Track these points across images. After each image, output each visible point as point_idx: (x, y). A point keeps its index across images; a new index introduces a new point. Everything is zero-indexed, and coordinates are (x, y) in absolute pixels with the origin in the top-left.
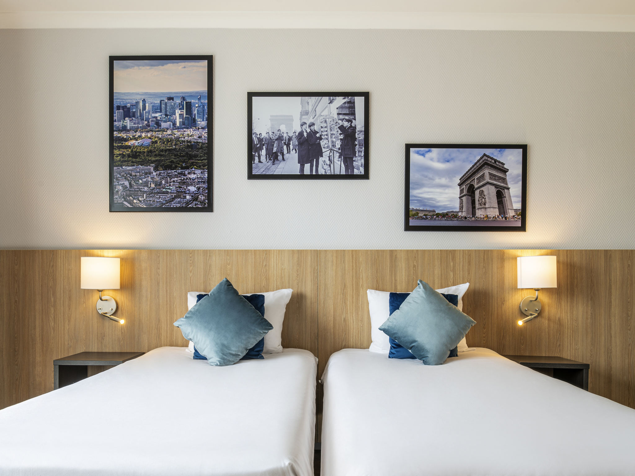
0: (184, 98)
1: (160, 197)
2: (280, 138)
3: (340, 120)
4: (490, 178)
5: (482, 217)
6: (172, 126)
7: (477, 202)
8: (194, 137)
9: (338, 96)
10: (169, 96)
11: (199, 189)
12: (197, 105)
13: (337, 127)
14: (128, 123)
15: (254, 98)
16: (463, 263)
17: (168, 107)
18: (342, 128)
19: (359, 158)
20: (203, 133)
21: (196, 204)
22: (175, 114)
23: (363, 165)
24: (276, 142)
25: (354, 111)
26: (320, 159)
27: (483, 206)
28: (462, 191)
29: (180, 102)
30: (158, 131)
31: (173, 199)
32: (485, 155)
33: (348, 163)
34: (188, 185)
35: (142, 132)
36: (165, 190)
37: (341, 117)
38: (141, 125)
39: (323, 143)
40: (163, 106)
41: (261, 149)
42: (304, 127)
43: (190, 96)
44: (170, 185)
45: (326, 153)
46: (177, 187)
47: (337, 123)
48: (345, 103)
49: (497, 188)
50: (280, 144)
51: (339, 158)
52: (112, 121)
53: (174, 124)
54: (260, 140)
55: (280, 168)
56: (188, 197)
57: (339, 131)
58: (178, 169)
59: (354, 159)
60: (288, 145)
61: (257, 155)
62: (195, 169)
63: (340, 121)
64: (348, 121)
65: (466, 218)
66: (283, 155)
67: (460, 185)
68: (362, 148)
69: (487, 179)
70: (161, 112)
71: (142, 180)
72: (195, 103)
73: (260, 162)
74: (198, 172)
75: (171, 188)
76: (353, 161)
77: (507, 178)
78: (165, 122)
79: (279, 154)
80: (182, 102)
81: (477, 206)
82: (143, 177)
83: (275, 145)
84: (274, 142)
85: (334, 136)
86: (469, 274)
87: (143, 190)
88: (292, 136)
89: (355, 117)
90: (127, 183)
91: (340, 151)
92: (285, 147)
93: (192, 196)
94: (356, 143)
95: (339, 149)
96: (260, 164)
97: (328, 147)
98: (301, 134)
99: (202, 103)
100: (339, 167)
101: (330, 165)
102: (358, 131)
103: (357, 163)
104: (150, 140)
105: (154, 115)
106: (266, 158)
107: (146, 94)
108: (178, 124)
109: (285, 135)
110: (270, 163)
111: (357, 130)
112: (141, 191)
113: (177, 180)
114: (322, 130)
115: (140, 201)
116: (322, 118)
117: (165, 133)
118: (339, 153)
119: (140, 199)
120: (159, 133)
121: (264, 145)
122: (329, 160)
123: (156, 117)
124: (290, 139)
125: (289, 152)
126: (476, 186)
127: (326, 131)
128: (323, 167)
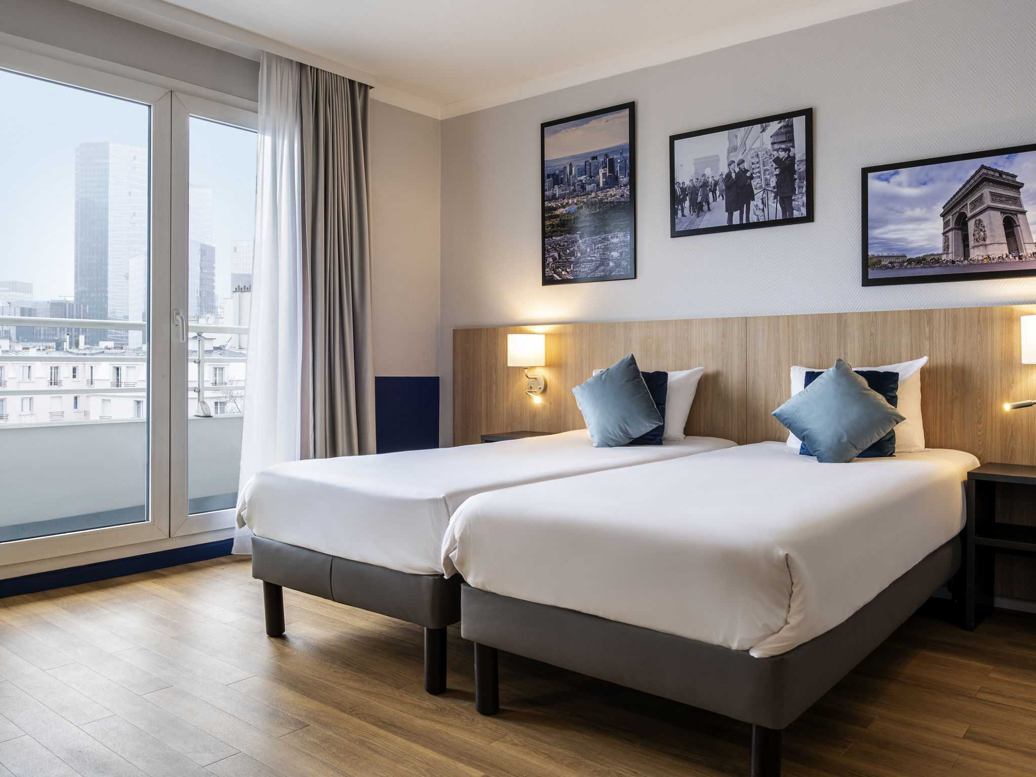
0: (606, 156)
1: (585, 267)
2: (705, 184)
3: (775, 150)
4: (993, 200)
5: (980, 258)
6: (596, 188)
7: (971, 238)
8: (617, 197)
9: (772, 121)
10: (592, 155)
11: (621, 254)
12: (619, 161)
13: (771, 160)
14: (557, 191)
15: (677, 143)
16: (945, 328)
17: (592, 168)
18: (777, 161)
19: (800, 196)
20: (626, 191)
21: (619, 272)
22: (598, 175)
23: (805, 204)
24: (701, 189)
25: (793, 136)
26: (752, 203)
27: (981, 242)
28: (946, 224)
29: (603, 160)
30: (584, 195)
31: (598, 267)
32: (983, 167)
33: (786, 204)
34: (611, 251)
35: (569, 199)
36: (589, 258)
37: (776, 146)
38: (568, 191)
39: (754, 183)
40: (588, 167)
41: (684, 200)
42: (732, 166)
43: (613, 151)
44: (594, 252)
45: (758, 195)
46: (601, 254)
47: (771, 155)
48: (781, 128)
49: (1005, 213)
50: (705, 192)
51: (775, 199)
52: (543, 191)
53: (598, 185)
54: (683, 190)
55: (707, 221)
56: (611, 264)
57: (774, 164)
58: (602, 234)
59: (793, 198)
60: (714, 192)
61: (680, 208)
62: (618, 232)
63: (775, 153)
64: (785, 150)
65: (953, 262)
66: (708, 204)
67: (943, 215)
68: (803, 182)
69: (988, 201)
70: (585, 174)
71: (569, 250)
72: (617, 159)
73: (683, 215)
74: (621, 234)
75: (596, 255)
76: (792, 200)
77: (1022, 197)
78: (590, 184)
79: (704, 204)
80: (605, 159)
81: (972, 243)
82: (570, 246)
83: (699, 194)
84: (698, 190)
85: (767, 173)
86: (954, 343)
87: (570, 260)
88: (718, 180)
89: (794, 144)
90: (556, 255)
91: (775, 190)
92: (711, 194)
93: (615, 263)
94: (796, 176)
95: (774, 187)
96: (684, 218)
97: (761, 187)
98: (729, 175)
99: (623, 157)
100: (775, 210)
101: (763, 210)
102: (798, 161)
103: (797, 203)
104: (576, 206)
105: (580, 178)
106: (690, 210)
107: (572, 157)
108: (601, 185)
109: (710, 180)
110: (694, 215)
111: (796, 161)
112: (568, 262)
113: (601, 247)
114: (753, 166)
115: (568, 272)
116: (753, 151)
117: (589, 196)
118: (774, 192)
119: (568, 270)
120: (584, 197)
121: (687, 195)
122: (763, 203)
123: (581, 181)
124: (716, 184)
125: (715, 200)
126: (969, 215)
127: (759, 167)
128: (755, 214)
